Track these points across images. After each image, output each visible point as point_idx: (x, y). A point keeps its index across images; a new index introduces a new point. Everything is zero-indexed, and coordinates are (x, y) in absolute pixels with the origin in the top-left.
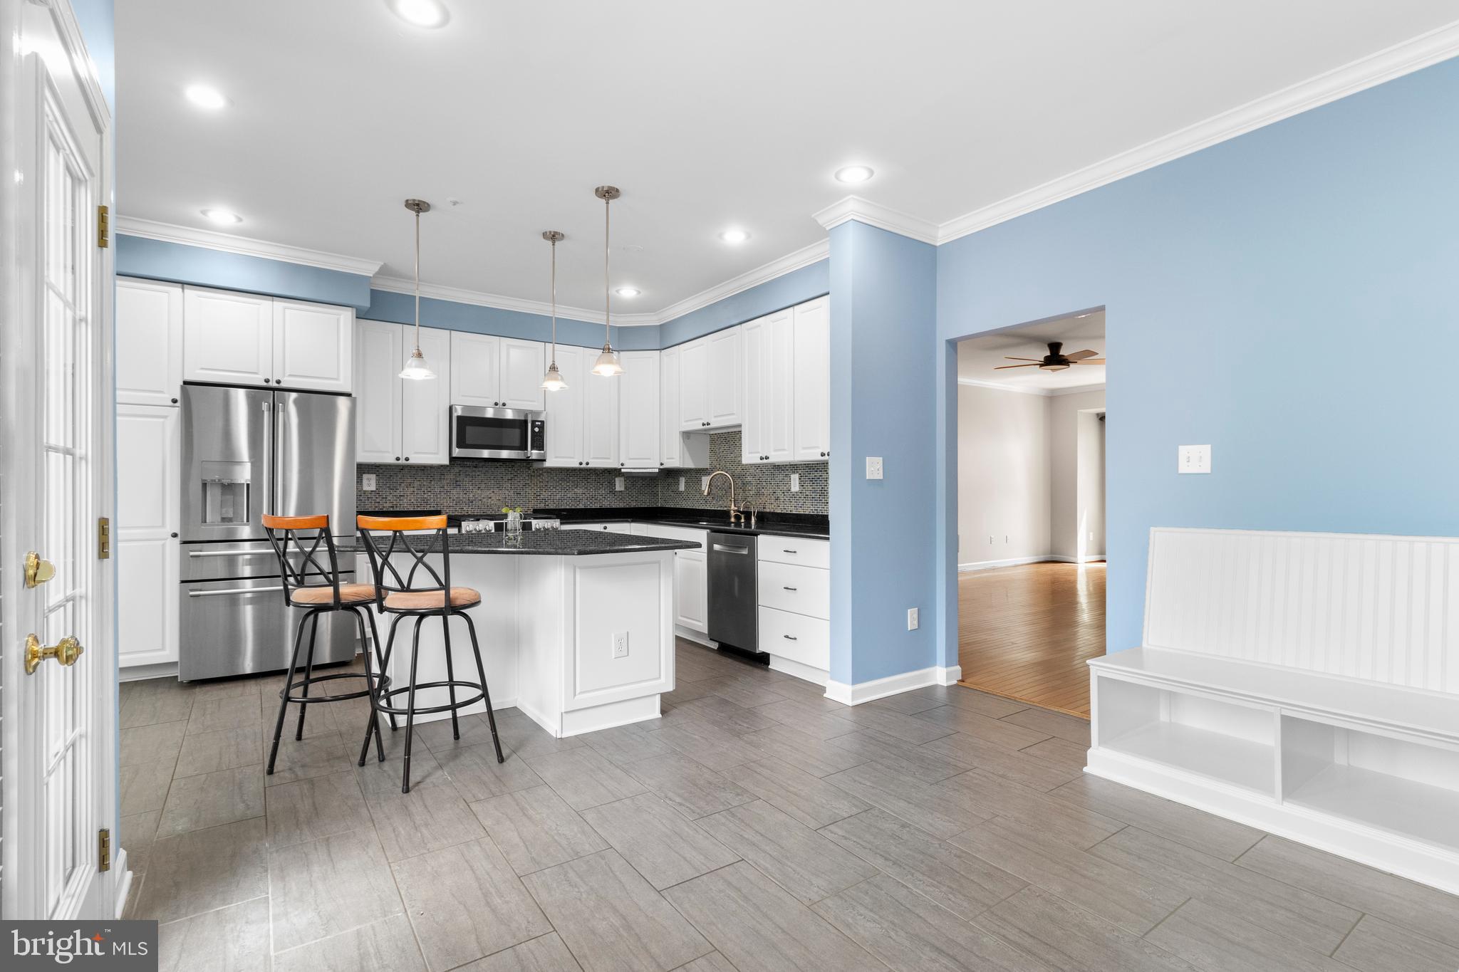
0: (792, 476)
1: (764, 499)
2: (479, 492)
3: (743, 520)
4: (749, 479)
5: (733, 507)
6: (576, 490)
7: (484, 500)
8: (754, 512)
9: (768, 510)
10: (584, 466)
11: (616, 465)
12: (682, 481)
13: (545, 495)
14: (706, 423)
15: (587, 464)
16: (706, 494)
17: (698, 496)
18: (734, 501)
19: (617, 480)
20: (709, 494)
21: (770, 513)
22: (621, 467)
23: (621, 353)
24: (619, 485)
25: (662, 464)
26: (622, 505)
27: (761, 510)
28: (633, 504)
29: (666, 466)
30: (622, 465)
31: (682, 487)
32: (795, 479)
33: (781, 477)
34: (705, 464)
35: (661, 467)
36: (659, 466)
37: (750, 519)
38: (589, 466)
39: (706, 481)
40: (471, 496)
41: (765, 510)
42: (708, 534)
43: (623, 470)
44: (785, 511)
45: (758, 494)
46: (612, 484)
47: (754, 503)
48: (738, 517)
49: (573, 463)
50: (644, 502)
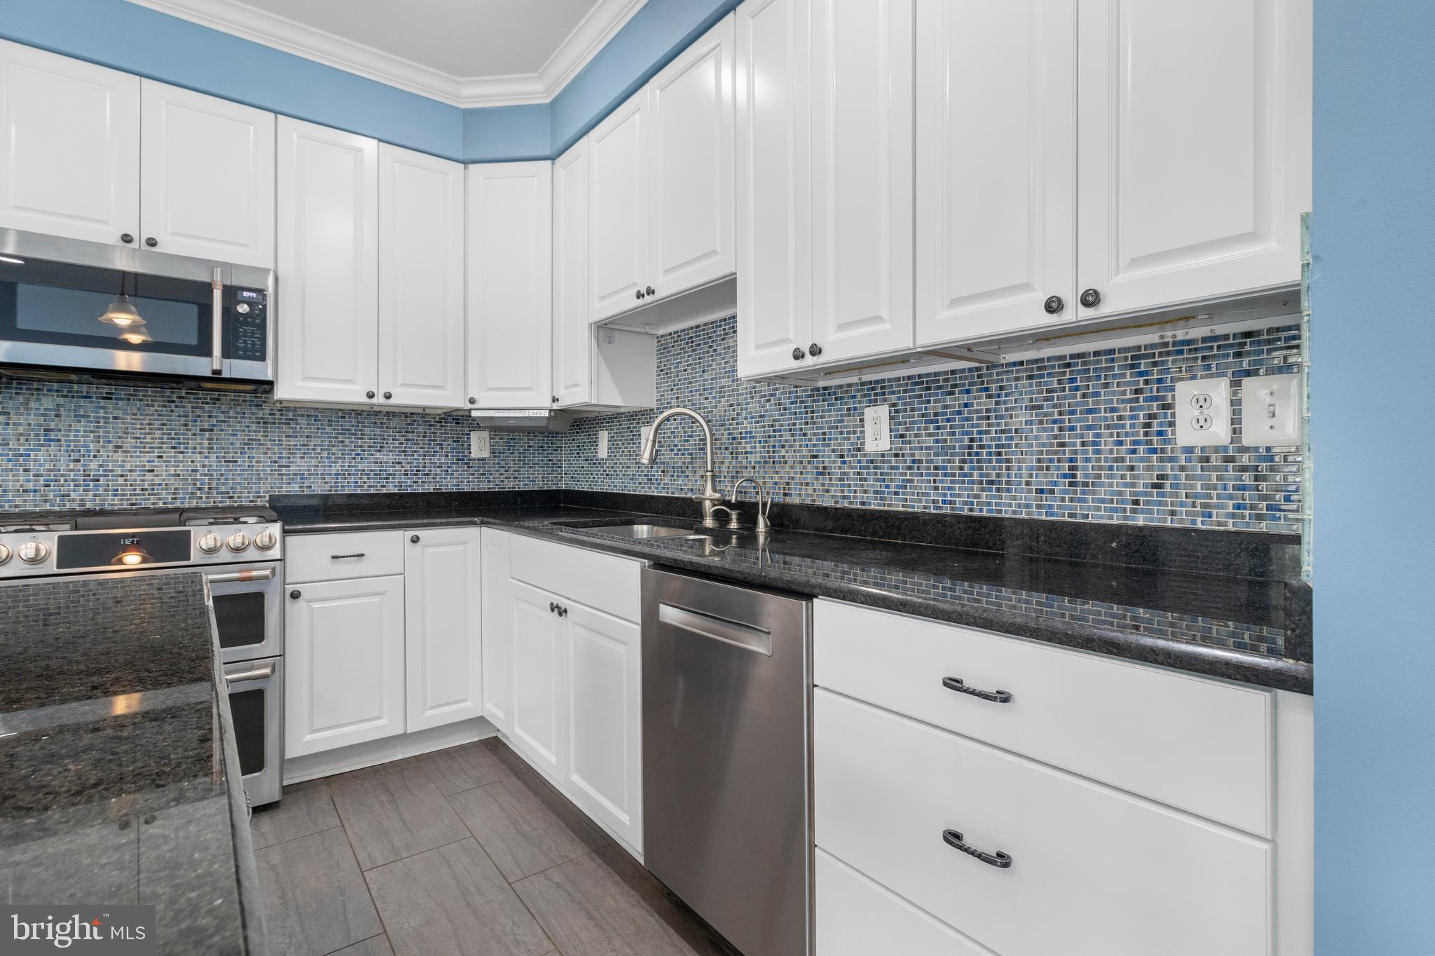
0: (870, 413)
1: (785, 472)
2: (119, 456)
3: (734, 525)
4: (747, 426)
5: (709, 492)
6: (378, 455)
7: (135, 475)
8: (764, 505)
9: (796, 500)
10: (379, 400)
11: (459, 403)
12: (604, 437)
13: (300, 464)
14: (644, 291)
15: (388, 396)
16: (645, 460)
17: (634, 468)
18: (713, 477)
19: (474, 436)
20: (653, 461)
21: (802, 507)
22: (469, 406)
23: (471, 166)
24: (479, 446)
25: (555, 400)
26: (484, 487)
27: (779, 499)
28: (509, 485)
29: (565, 402)
30: (472, 401)
31: (603, 451)
32: (876, 421)
33: (833, 416)
34: (647, 400)
35: (556, 406)
36: (548, 403)
37: (755, 523)
38: (392, 401)
39: (647, 433)
40: (94, 465)
41: (788, 500)
42: (643, 571)
43: (474, 414)
44: (845, 504)
45: (771, 461)
46: (462, 443)
47: (761, 481)
48: (721, 517)
49: (352, 393)
50: (533, 479)
